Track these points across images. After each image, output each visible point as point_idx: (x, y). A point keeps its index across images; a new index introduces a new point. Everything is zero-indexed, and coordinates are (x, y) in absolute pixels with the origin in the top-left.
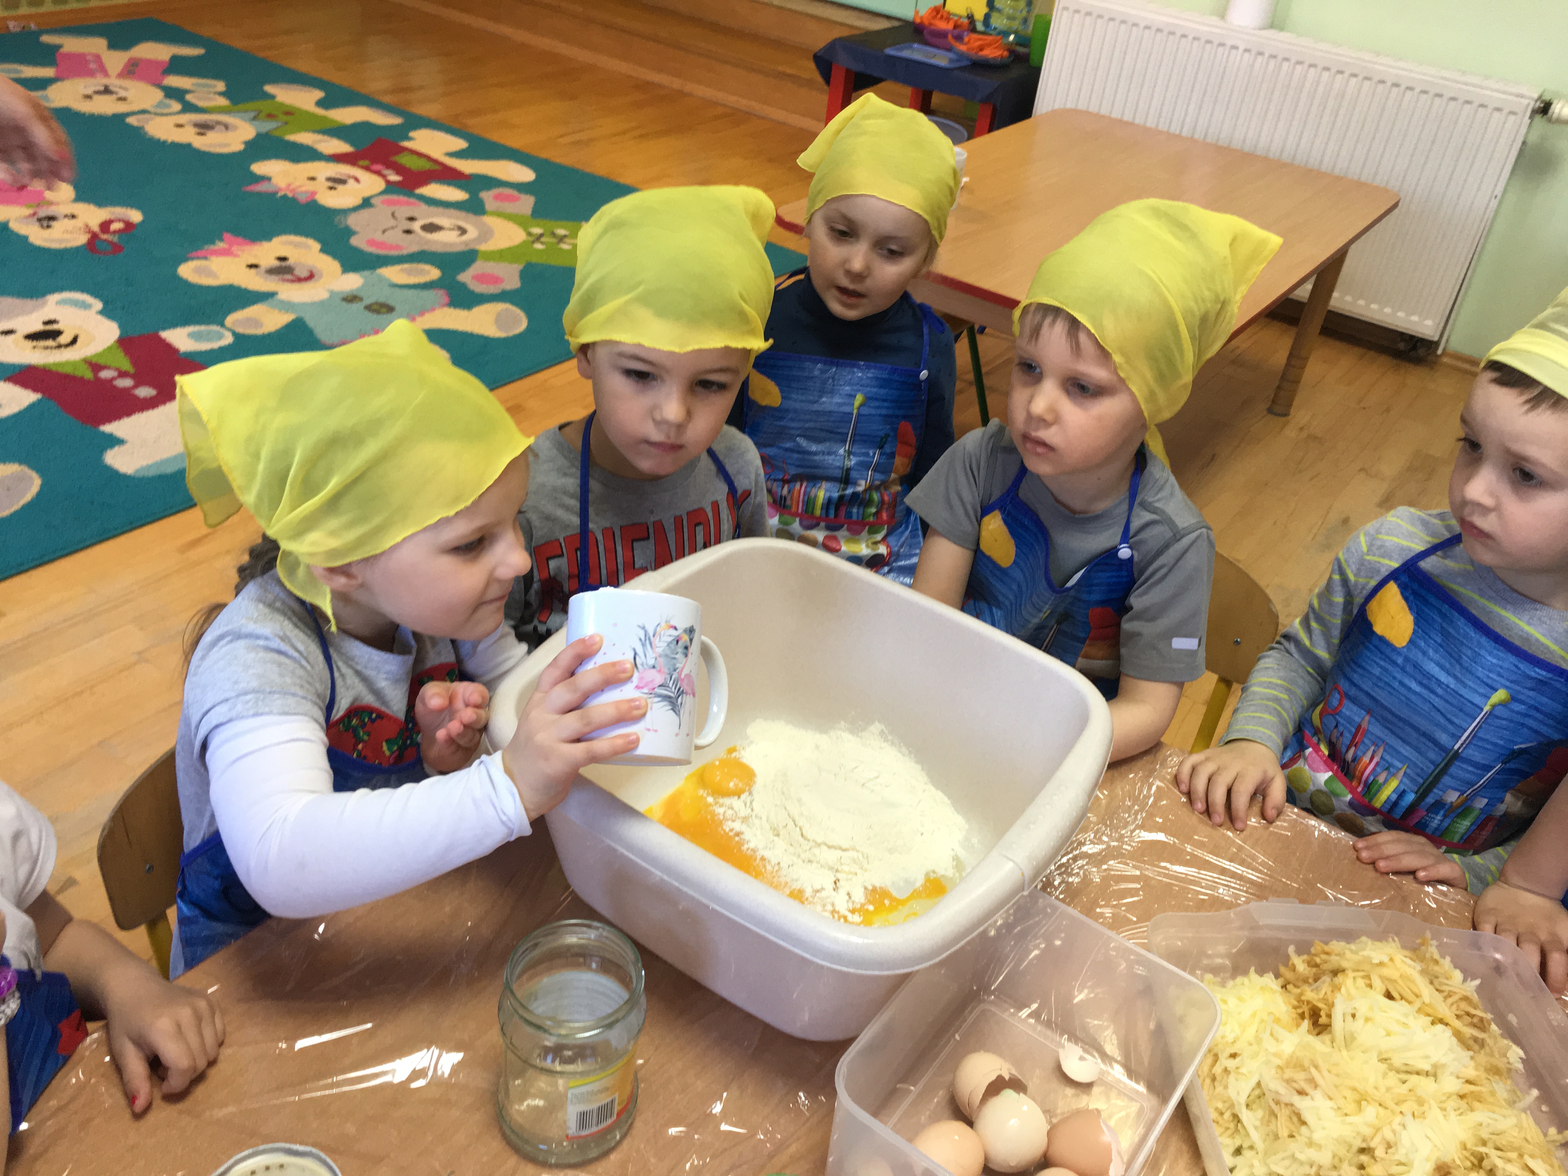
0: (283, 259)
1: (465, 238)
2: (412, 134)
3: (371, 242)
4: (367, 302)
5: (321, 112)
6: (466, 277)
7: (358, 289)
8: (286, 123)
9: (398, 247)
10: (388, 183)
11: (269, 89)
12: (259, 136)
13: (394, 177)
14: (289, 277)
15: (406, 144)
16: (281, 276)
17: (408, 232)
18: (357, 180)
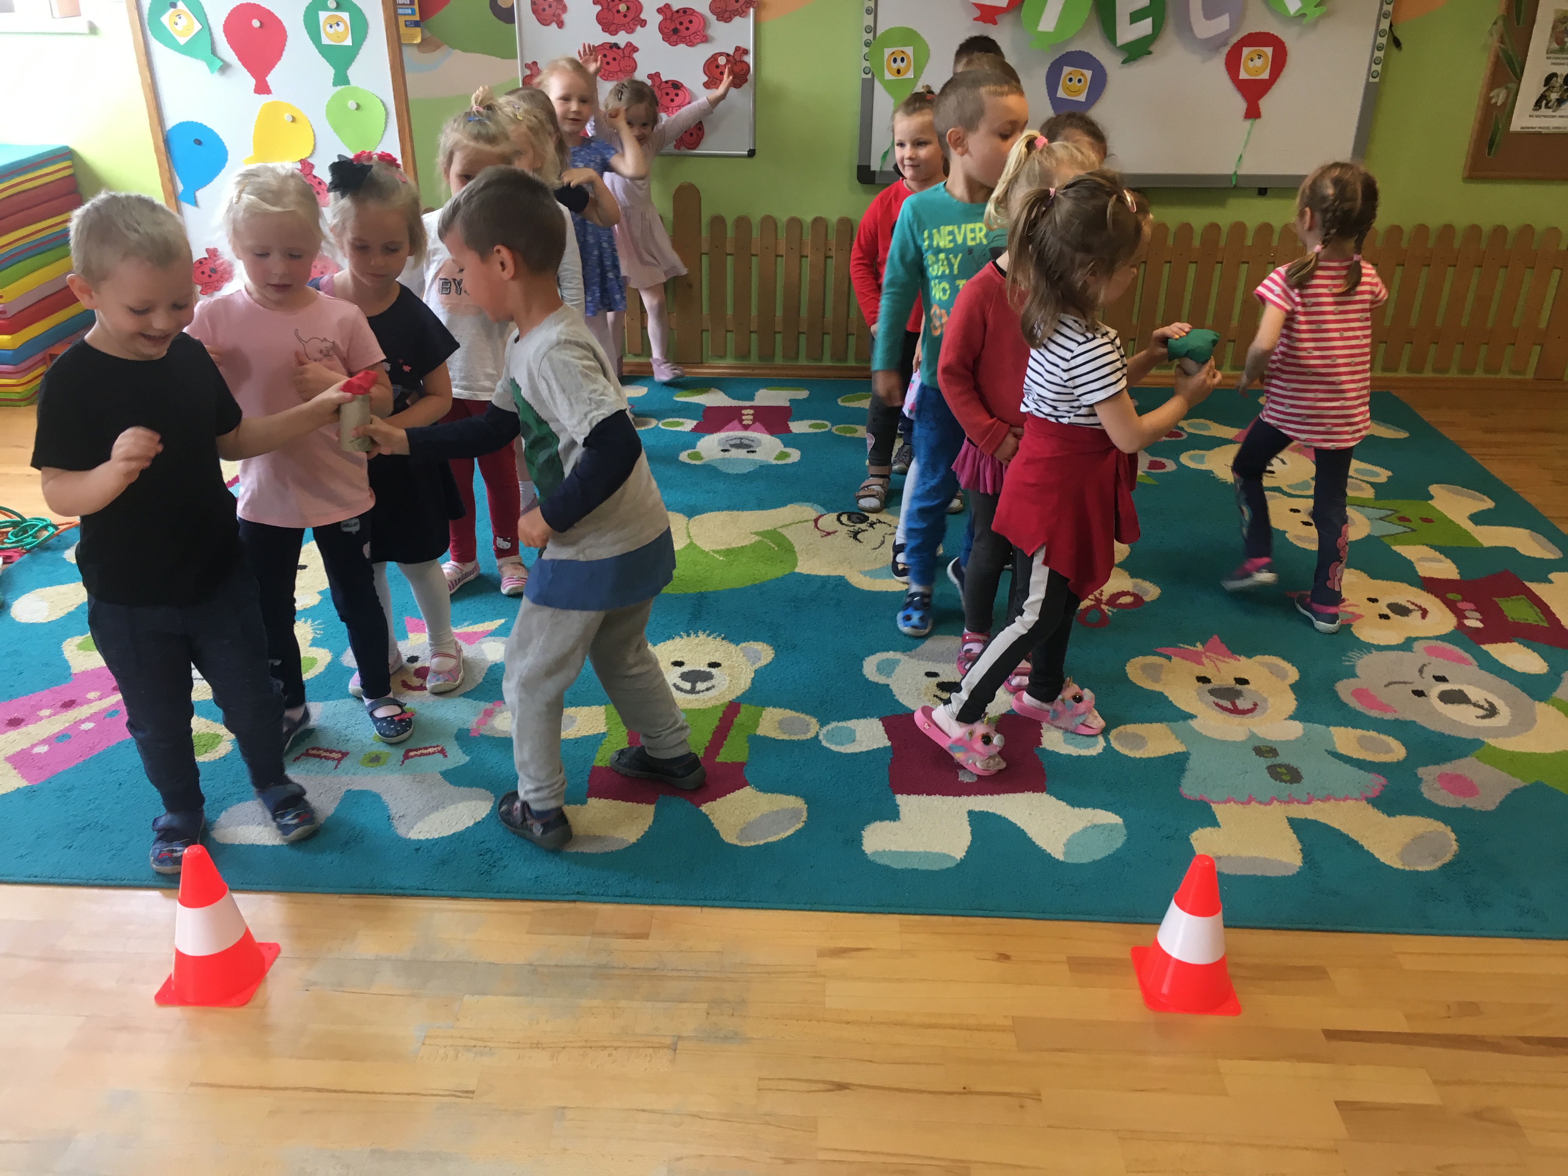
0: (1243, 681)
1: (1487, 722)
2: (1552, 576)
3: (1360, 694)
4: (1279, 760)
5: (1468, 526)
6: (1428, 774)
7: (1287, 743)
8: (1413, 530)
9: (1385, 708)
10: (1461, 626)
11: (1434, 489)
12: (1369, 537)
13: (1474, 622)
14: (1227, 704)
15: (1534, 587)
16: (1217, 700)
17: (1419, 693)
18: (1424, 613)
